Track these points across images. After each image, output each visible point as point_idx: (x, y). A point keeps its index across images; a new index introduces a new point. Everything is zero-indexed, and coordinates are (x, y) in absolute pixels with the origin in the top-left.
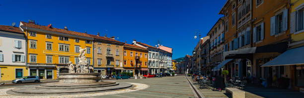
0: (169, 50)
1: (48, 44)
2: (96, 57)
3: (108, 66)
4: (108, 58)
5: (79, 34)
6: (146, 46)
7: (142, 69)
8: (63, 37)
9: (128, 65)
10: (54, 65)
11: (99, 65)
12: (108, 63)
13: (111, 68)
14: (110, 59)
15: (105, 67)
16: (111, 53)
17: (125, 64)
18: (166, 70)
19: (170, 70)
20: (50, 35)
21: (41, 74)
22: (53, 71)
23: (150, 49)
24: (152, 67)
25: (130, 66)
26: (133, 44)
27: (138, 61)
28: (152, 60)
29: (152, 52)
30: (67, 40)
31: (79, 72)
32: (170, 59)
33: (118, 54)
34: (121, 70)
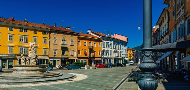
0: (124, 39)
1: (10, 36)
2: (52, 47)
3: (63, 56)
4: (63, 48)
5: (37, 26)
6: (99, 36)
7: (96, 59)
8: (22, 29)
9: (82, 55)
10: (15, 55)
11: (54, 55)
12: (63, 53)
13: (65, 58)
14: (65, 49)
15: (60, 57)
16: (66, 43)
17: (79, 53)
18: (120, 59)
19: (125, 60)
20: (11, 28)
21: (4, 63)
22: (14, 61)
23: (104, 38)
24: (106, 57)
25: (84, 56)
26: (88, 33)
27: (91, 50)
28: (106, 49)
29: (106, 41)
30: (27, 32)
31: (28, 64)
32: (125, 48)
33: (73, 44)
34: (74, 60)
